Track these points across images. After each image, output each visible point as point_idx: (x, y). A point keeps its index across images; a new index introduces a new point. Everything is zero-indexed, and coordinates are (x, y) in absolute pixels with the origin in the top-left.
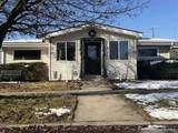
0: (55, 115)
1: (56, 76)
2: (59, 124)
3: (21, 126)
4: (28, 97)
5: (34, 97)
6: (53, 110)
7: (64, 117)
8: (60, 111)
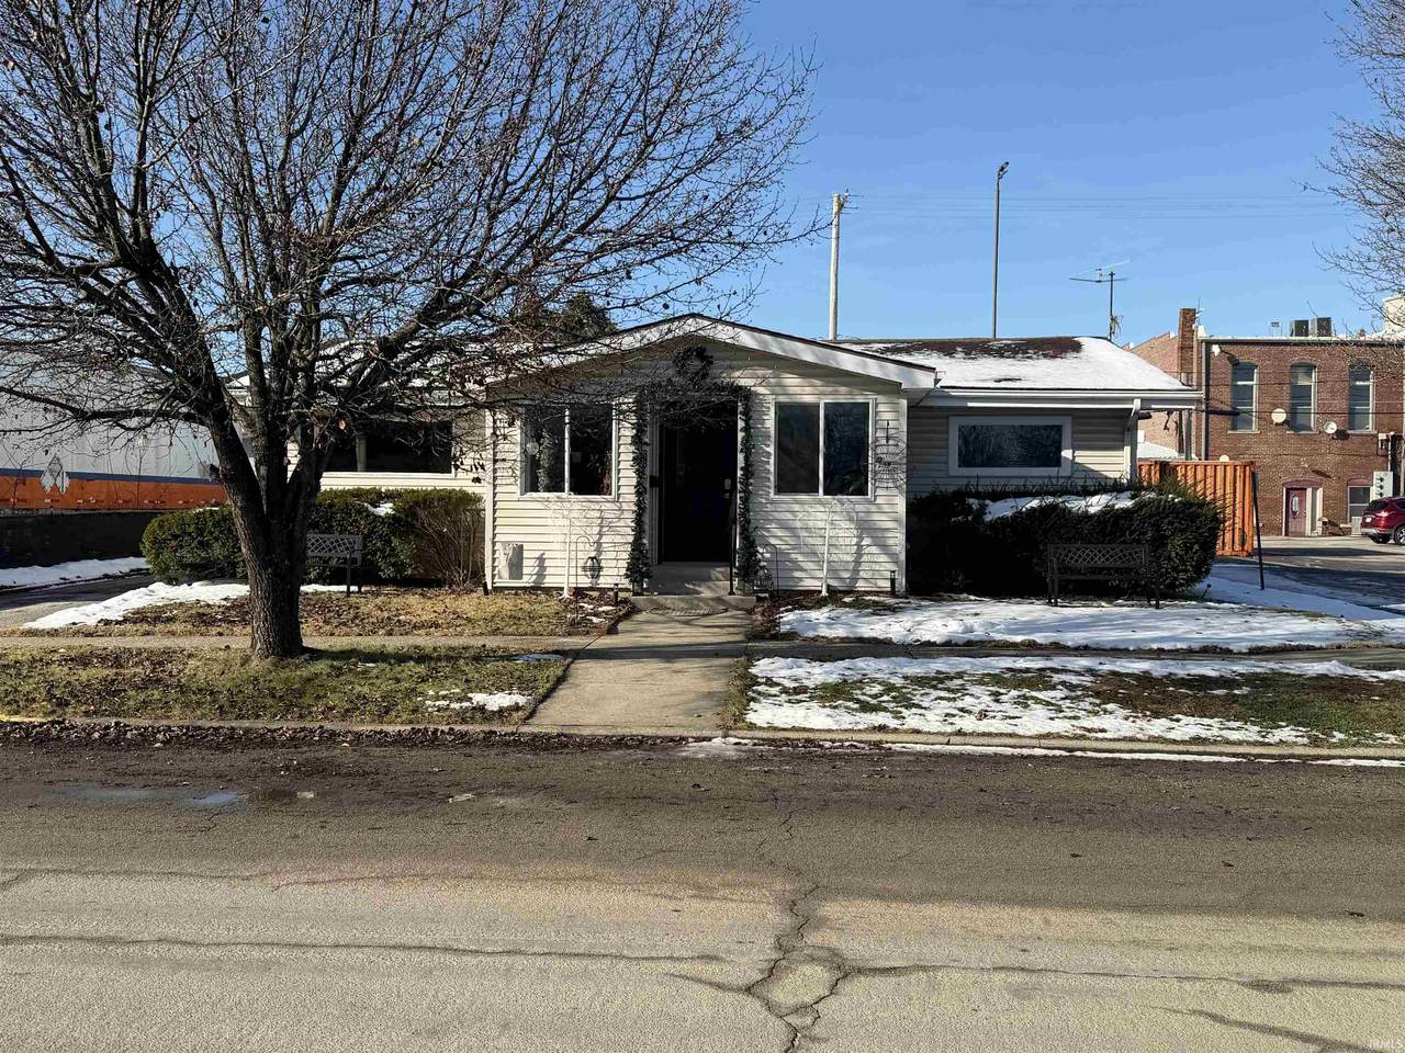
0: (482, 708)
1: (516, 567)
2: (486, 728)
3: (390, 729)
4: (401, 658)
5: (422, 658)
6: (479, 698)
7: (501, 713)
8: (497, 701)
